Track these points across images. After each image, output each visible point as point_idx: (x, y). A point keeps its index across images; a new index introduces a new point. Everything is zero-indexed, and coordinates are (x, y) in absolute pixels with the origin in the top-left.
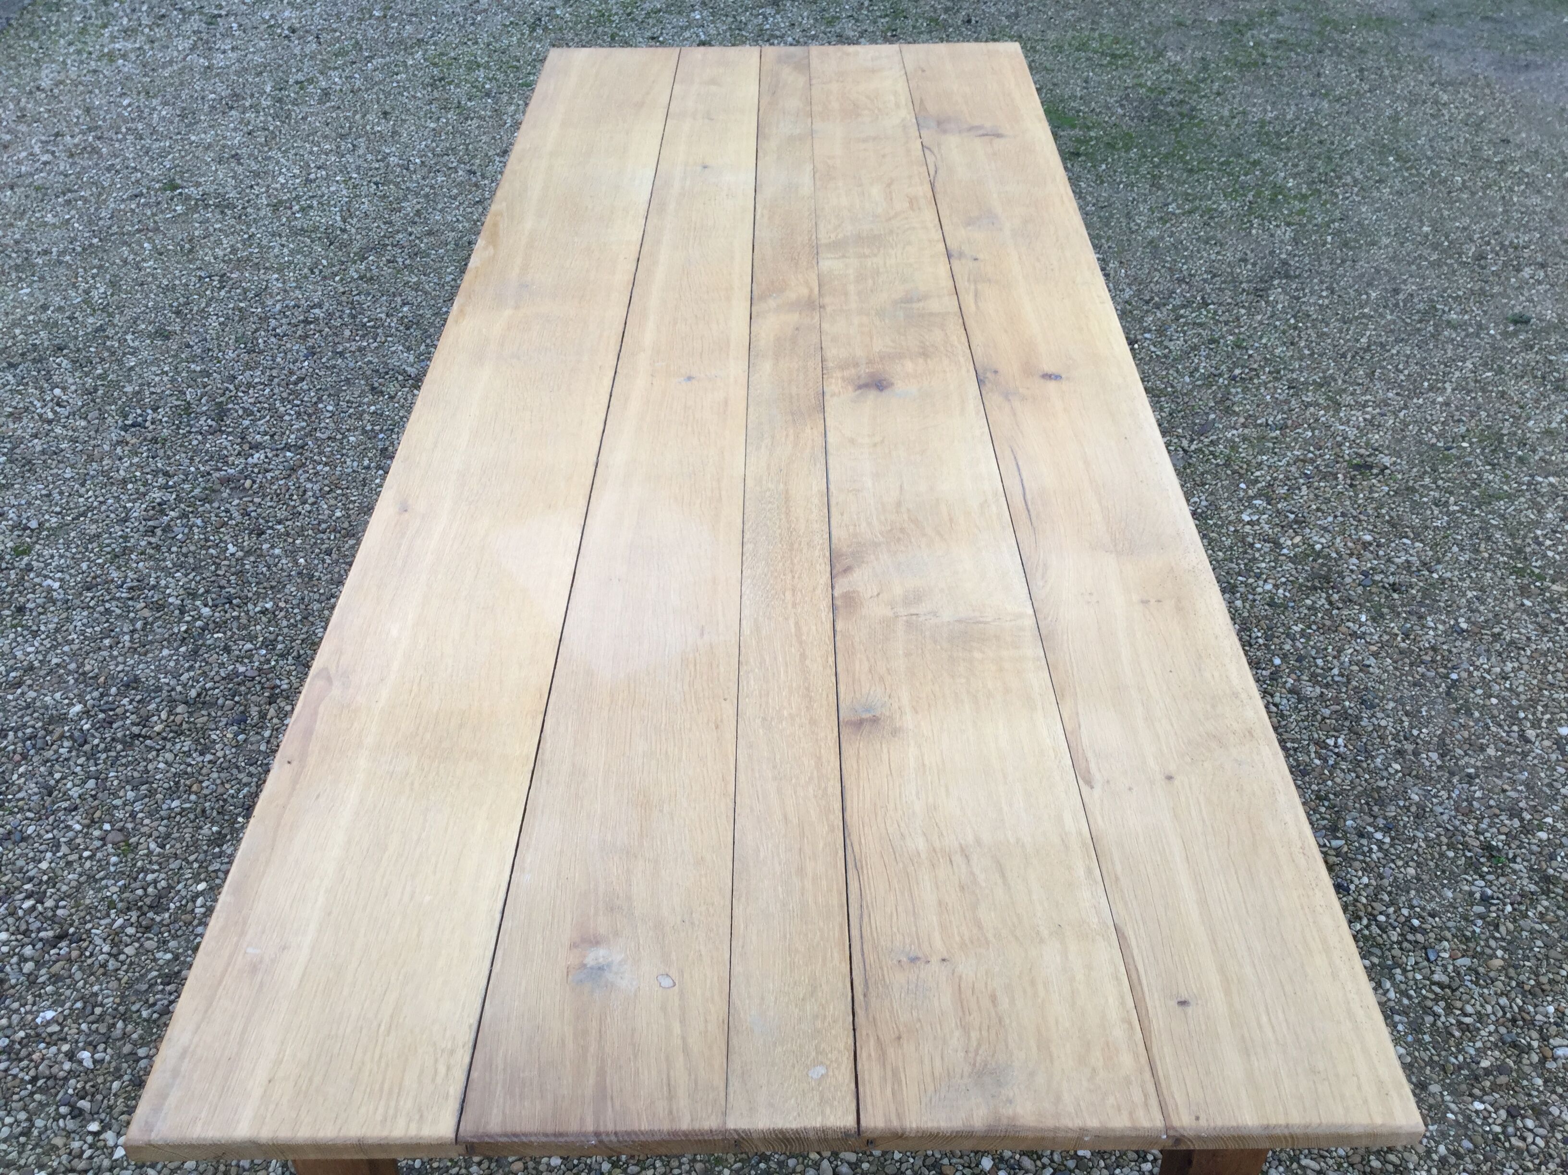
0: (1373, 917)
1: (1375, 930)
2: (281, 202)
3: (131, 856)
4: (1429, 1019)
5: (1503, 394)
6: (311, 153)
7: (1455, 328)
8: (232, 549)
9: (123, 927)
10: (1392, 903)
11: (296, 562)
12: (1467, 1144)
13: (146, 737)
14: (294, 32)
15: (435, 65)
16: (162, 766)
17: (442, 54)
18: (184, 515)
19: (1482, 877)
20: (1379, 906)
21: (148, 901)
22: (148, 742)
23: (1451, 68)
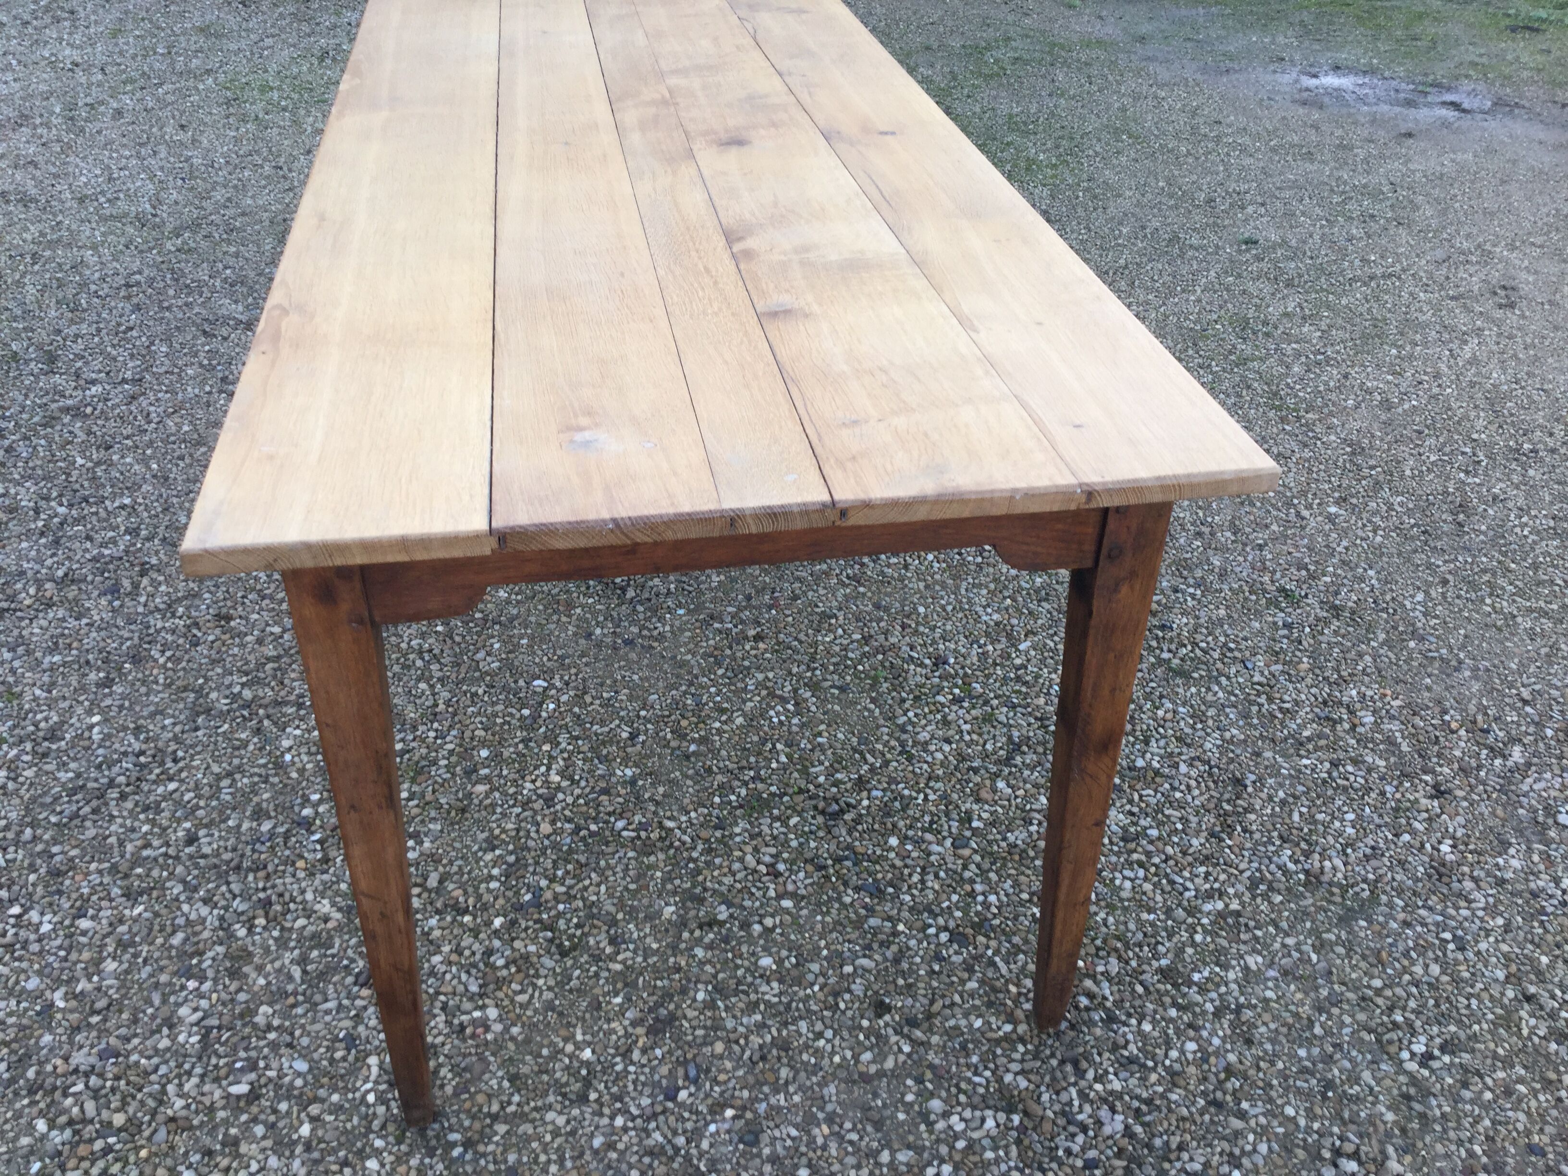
0: (1195, 644)
1: (1198, 652)
2: (86, 196)
3: (15, 703)
4: (1255, 709)
5: (1244, 292)
6: (111, 158)
7: (1197, 249)
8: (80, 461)
9: (17, 757)
10: (1210, 634)
11: (149, 468)
12: (1301, 788)
13: (15, 610)
14: (77, 65)
15: (227, 88)
16: (36, 631)
17: (232, 80)
18: (25, 438)
19: (1282, 611)
20: (1199, 637)
21: (41, 734)
22: (19, 614)
23: (1164, 75)
